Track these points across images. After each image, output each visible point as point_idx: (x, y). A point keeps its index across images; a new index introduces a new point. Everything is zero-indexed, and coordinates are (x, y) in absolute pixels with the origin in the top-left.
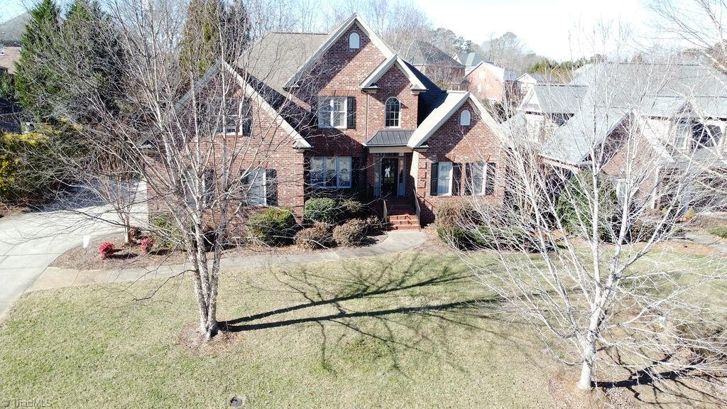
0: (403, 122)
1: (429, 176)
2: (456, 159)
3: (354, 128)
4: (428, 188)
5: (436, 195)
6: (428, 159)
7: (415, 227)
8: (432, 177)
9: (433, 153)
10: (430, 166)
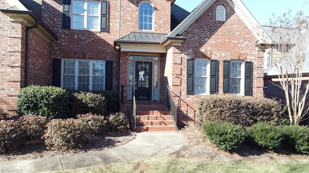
0: (156, 26)
1: (185, 73)
2: (213, 56)
3: (108, 32)
4: (184, 86)
5: (193, 94)
6: (183, 55)
7: (171, 129)
8: (188, 75)
9: (188, 48)
10: (186, 62)
